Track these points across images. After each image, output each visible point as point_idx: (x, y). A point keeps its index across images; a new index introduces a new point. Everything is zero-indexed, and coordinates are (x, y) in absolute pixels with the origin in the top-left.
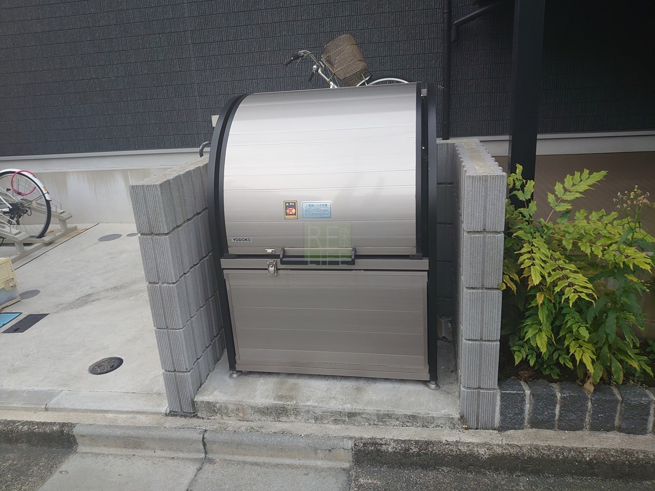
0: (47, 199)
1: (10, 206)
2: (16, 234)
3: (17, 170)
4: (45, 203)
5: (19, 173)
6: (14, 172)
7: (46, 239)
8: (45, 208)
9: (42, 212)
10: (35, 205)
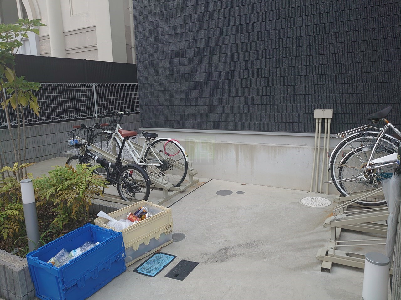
0: (187, 160)
1: (161, 163)
2: (165, 184)
3: (170, 139)
4: (184, 163)
5: (171, 141)
6: (167, 140)
7: (181, 188)
8: (184, 167)
9: (181, 169)
10: (177, 164)
